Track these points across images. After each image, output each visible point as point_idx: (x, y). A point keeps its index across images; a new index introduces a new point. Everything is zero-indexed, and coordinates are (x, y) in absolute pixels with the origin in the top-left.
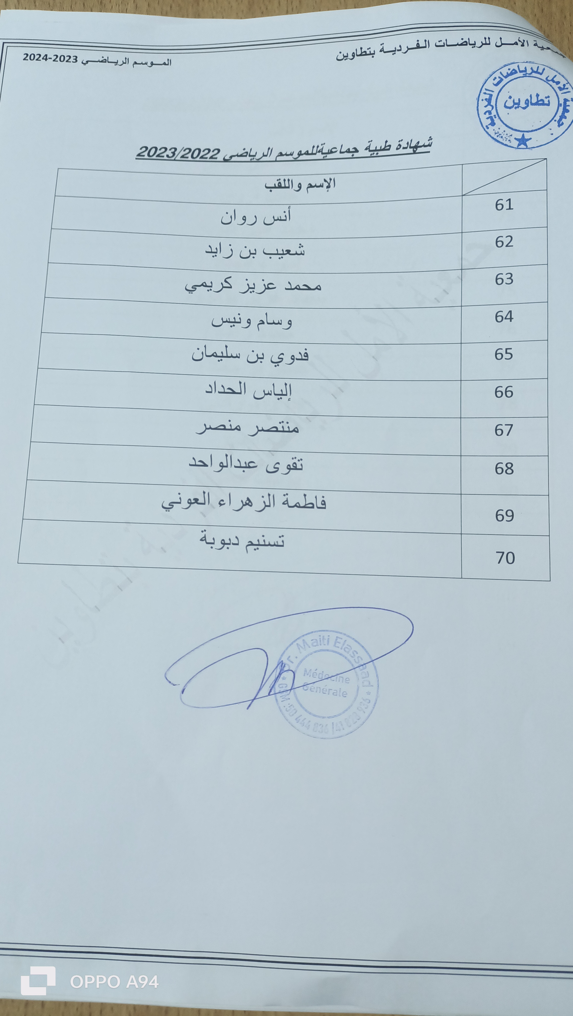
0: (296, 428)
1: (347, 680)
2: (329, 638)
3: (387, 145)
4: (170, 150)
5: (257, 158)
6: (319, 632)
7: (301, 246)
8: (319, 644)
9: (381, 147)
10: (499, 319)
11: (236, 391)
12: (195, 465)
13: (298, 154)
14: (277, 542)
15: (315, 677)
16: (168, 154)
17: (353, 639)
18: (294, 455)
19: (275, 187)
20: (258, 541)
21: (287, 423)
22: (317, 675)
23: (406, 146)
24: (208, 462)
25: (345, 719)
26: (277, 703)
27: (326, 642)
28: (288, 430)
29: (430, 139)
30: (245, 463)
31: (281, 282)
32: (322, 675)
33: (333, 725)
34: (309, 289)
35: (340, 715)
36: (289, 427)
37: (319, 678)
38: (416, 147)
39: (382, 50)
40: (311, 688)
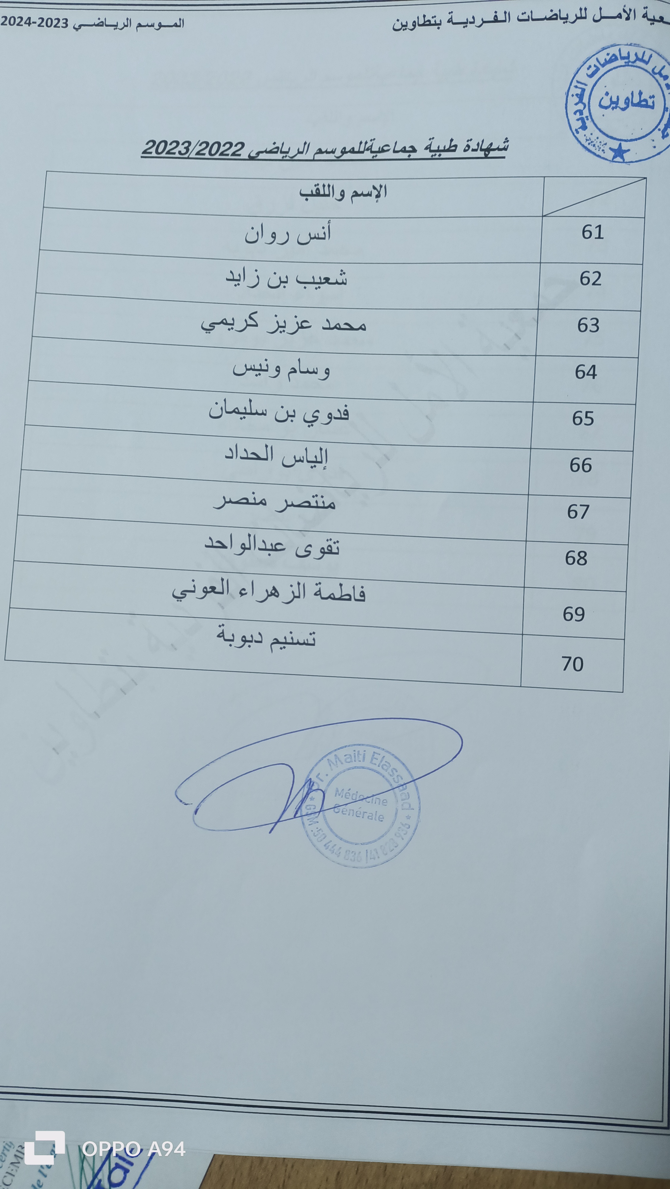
0: (333, 503)
1: (385, 802)
2: (364, 754)
3: (452, 145)
4: (183, 144)
5: (291, 156)
6: (353, 746)
7: (343, 273)
8: (353, 761)
9: (445, 147)
10: (580, 374)
11: (262, 457)
12: (212, 547)
13: (342, 152)
14: (307, 640)
15: (348, 798)
16: (180, 150)
17: (393, 755)
18: (329, 536)
19: (312, 195)
20: (285, 638)
21: (322, 497)
22: (350, 795)
23: (476, 147)
24: (227, 543)
25: (381, 846)
26: (304, 828)
27: (361, 757)
28: (322, 505)
29: (506, 141)
30: (272, 545)
31: (317, 320)
32: (356, 796)
33: (367, 853)
34: (352, 329)
35: (375, 841)
36: (323, 502)
37: (352, 799)
38: (489, 150)
39: (450, 20)
40: (343, 810)
